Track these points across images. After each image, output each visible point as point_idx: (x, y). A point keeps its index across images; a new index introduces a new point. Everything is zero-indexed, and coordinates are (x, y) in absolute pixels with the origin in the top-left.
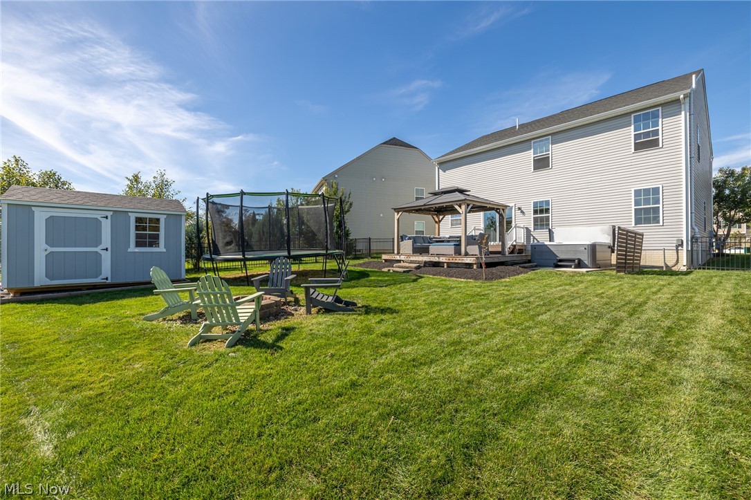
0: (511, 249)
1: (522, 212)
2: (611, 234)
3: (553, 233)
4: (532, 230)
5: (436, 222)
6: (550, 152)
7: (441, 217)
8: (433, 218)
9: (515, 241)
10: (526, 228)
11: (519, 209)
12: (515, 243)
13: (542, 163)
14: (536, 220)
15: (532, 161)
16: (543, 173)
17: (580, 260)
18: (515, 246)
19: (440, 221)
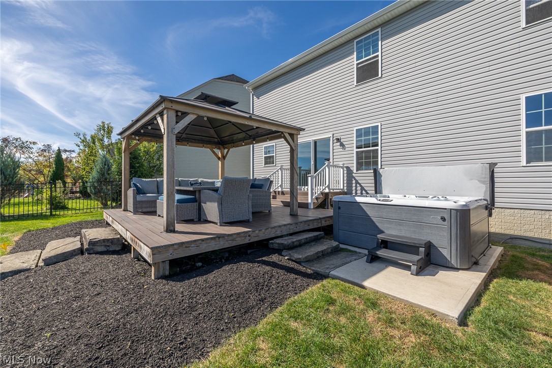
0: (320, 201)
1: (342, 145)
2: (488, 179)
3: (381, 176)
4: (355, 171)
5: (219, 158)
6: (379, 53)
7: (226, 151)
8: (214, 153)
9: (328, 186)
10: (347, 167)
11: (338, 140)
12: (327, 190)
13: (368, 72)
14: (359, 156)
15: (355, 69)
16: (370, 85)
17: (429, 246)
18: (327, 195)
19: (224, 157)
